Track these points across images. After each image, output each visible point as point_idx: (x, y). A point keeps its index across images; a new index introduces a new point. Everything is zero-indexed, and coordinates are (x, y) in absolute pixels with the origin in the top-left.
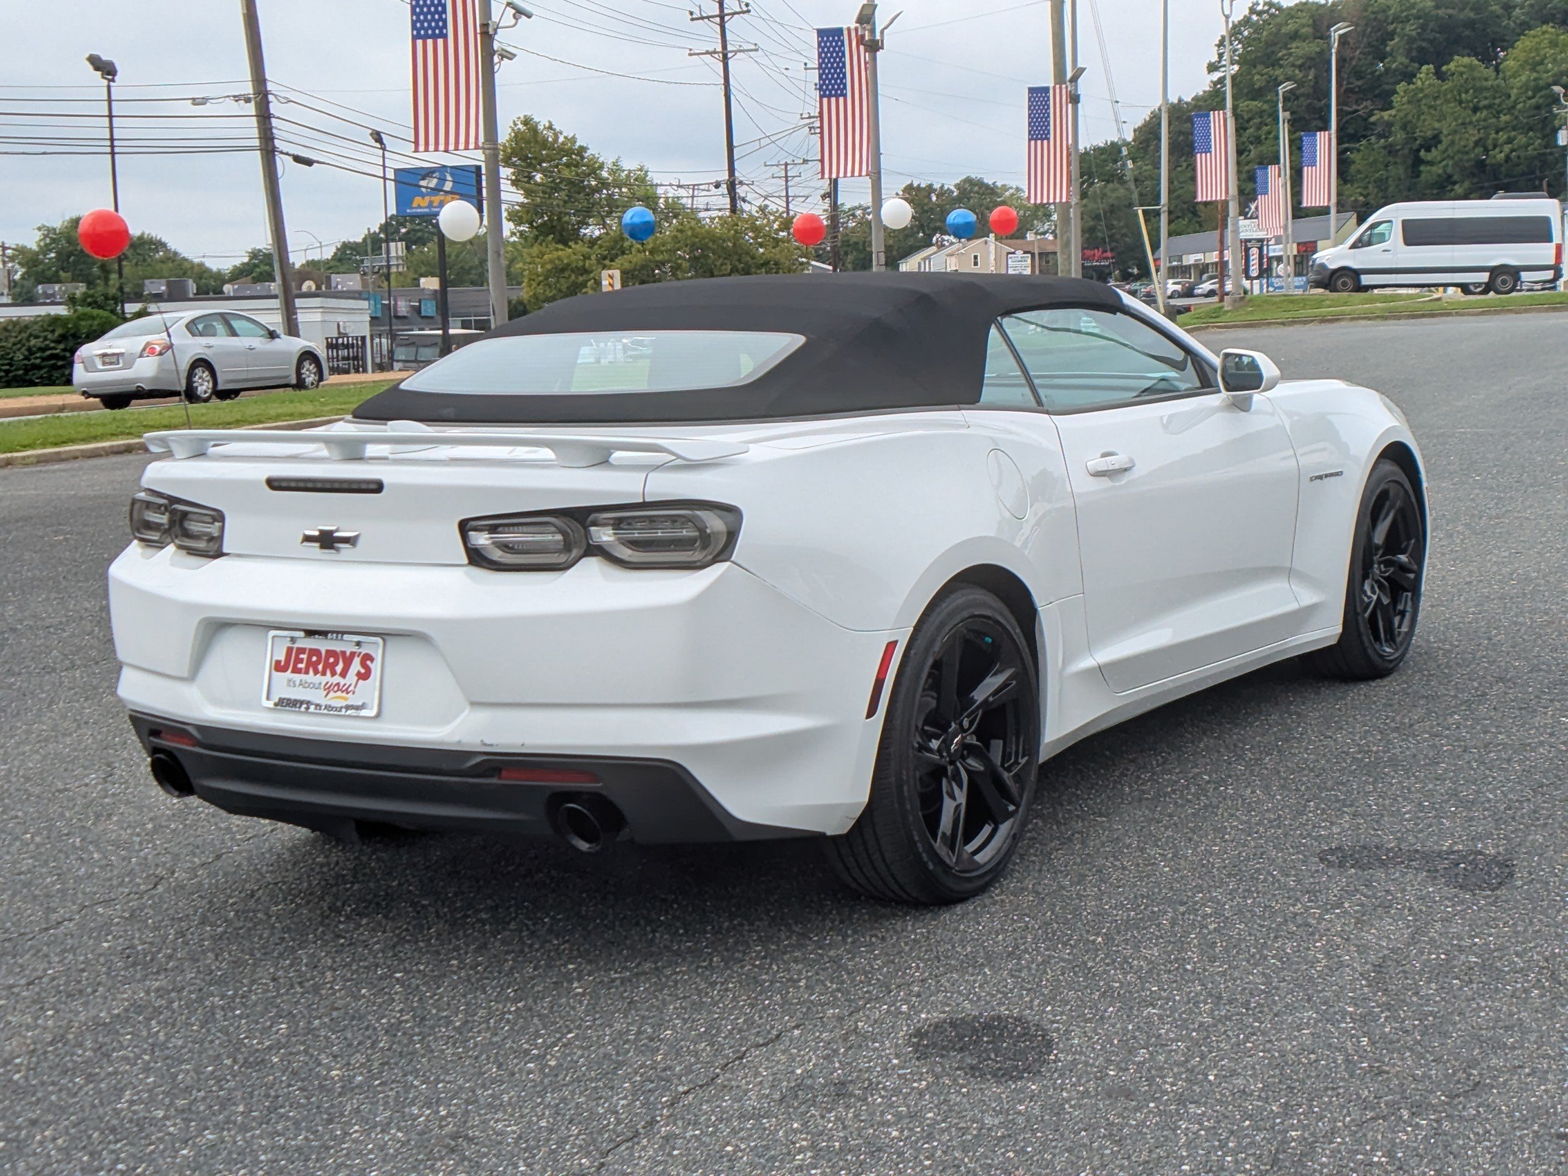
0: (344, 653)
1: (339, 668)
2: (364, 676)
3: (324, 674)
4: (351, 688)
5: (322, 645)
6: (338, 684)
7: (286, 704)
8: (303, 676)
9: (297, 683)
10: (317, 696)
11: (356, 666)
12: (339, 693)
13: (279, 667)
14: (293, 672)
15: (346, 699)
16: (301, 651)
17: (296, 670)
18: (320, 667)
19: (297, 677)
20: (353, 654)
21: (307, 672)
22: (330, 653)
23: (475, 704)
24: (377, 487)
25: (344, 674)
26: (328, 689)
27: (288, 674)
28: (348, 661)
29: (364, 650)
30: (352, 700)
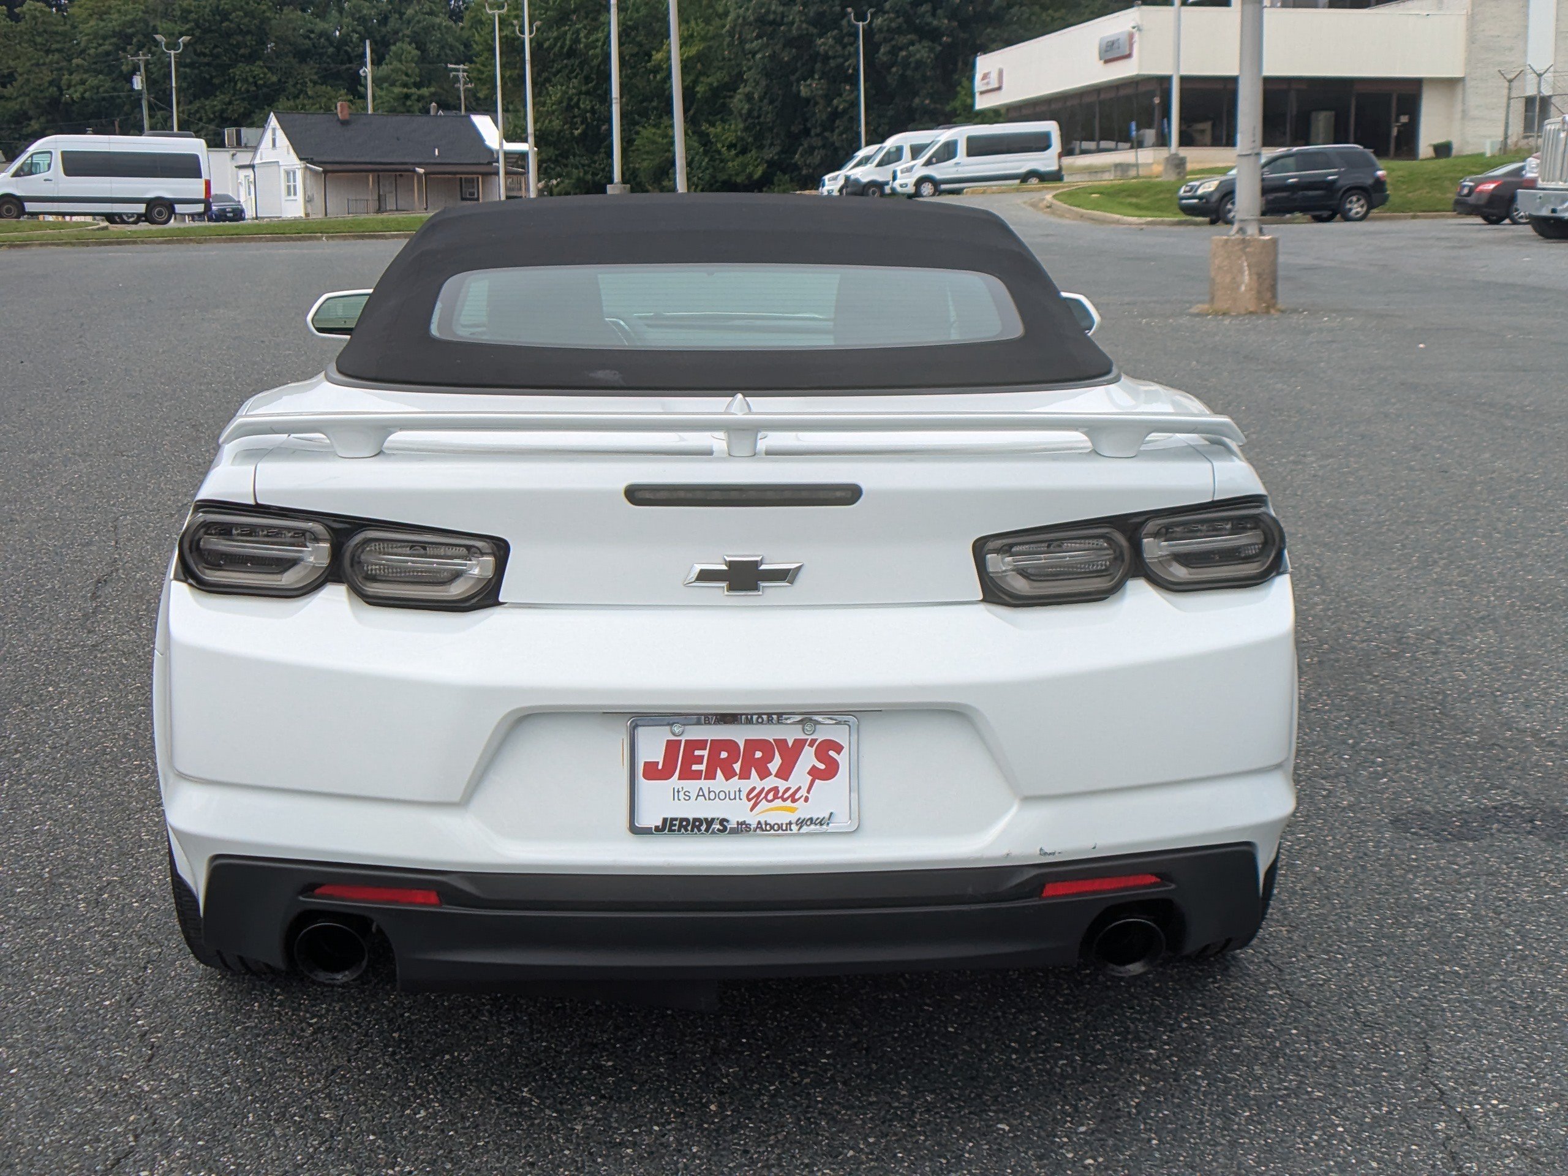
0: (781, 743)
1: (774, 765)
2: (827, 771)
3: (745, 775)
4: (803, 792)
5: (739, 735)
6: (775, 789)
7: (671, 827)
8: (704, 783)
9: (693, 796)
10: (737, 812)
11: (808, 759)
12: (778, 802)
13: (653, 772)
14: (680, 779)
15: (793, 810)
16: (693, 745)
17: (688, 774)
18: (737, 767)
19: (692, 786)
20: (800, 744)
21: (710, 775)
22: (751, 745)
23: (1028, 799)
24: (849, 494)
25: (784, 773)
26: (755, 797)
27: (674, 781)
28: (791, 754)
29: (821, 736)
30: (803, 810)
